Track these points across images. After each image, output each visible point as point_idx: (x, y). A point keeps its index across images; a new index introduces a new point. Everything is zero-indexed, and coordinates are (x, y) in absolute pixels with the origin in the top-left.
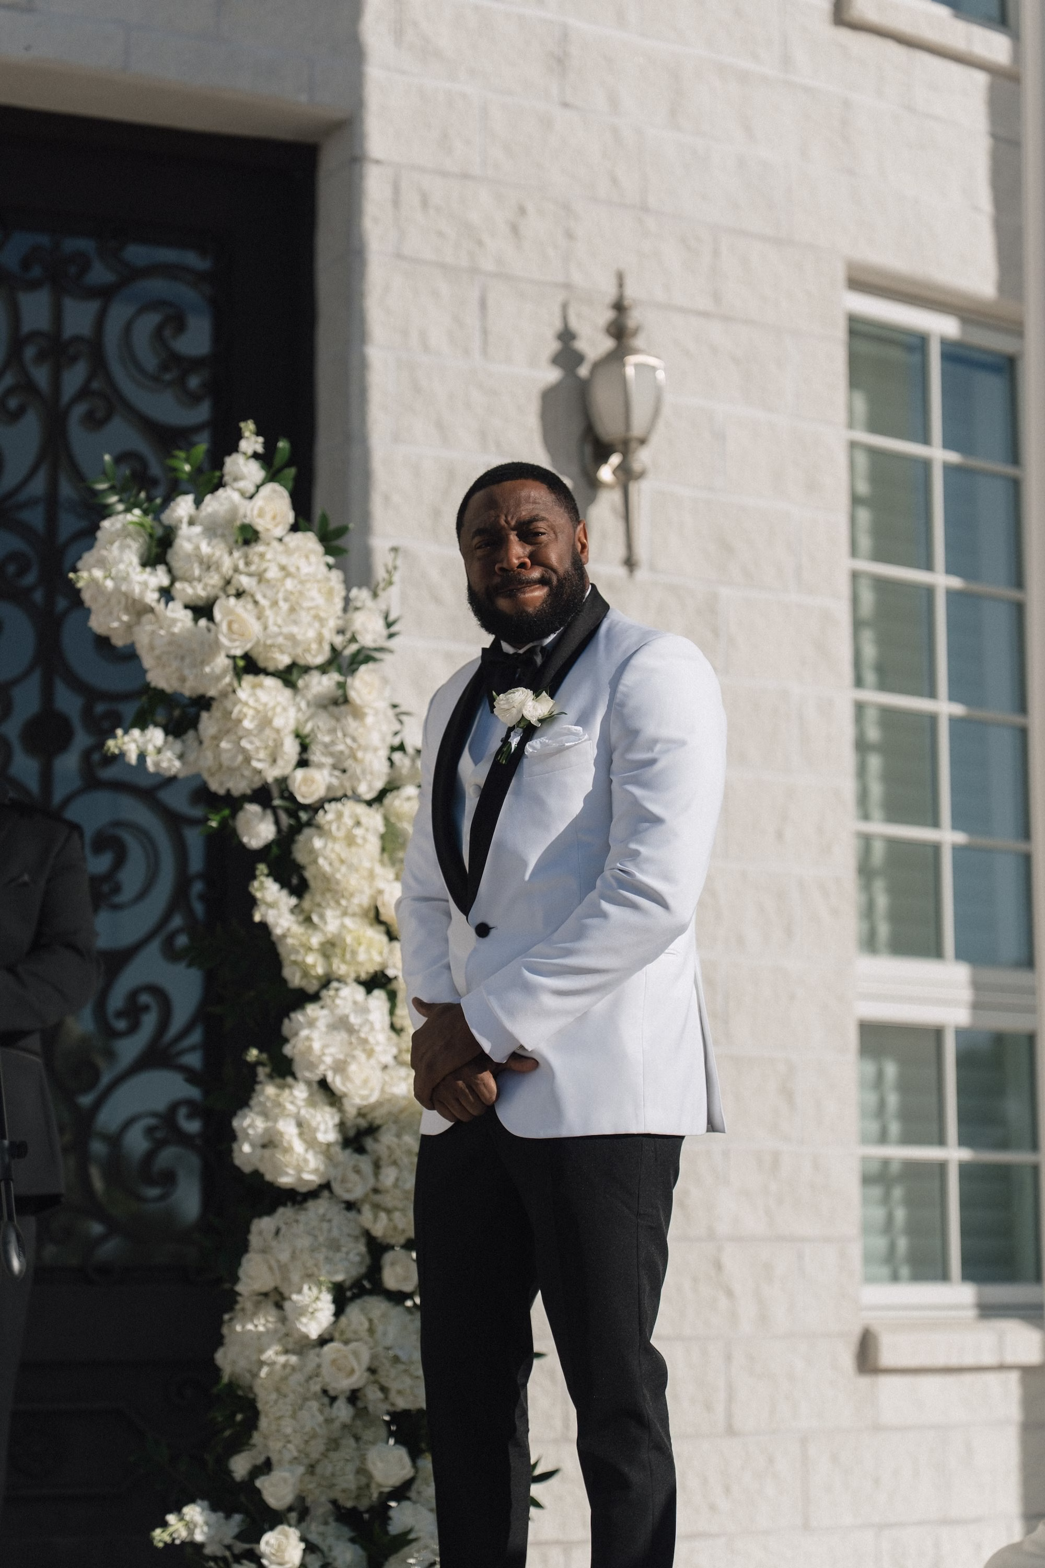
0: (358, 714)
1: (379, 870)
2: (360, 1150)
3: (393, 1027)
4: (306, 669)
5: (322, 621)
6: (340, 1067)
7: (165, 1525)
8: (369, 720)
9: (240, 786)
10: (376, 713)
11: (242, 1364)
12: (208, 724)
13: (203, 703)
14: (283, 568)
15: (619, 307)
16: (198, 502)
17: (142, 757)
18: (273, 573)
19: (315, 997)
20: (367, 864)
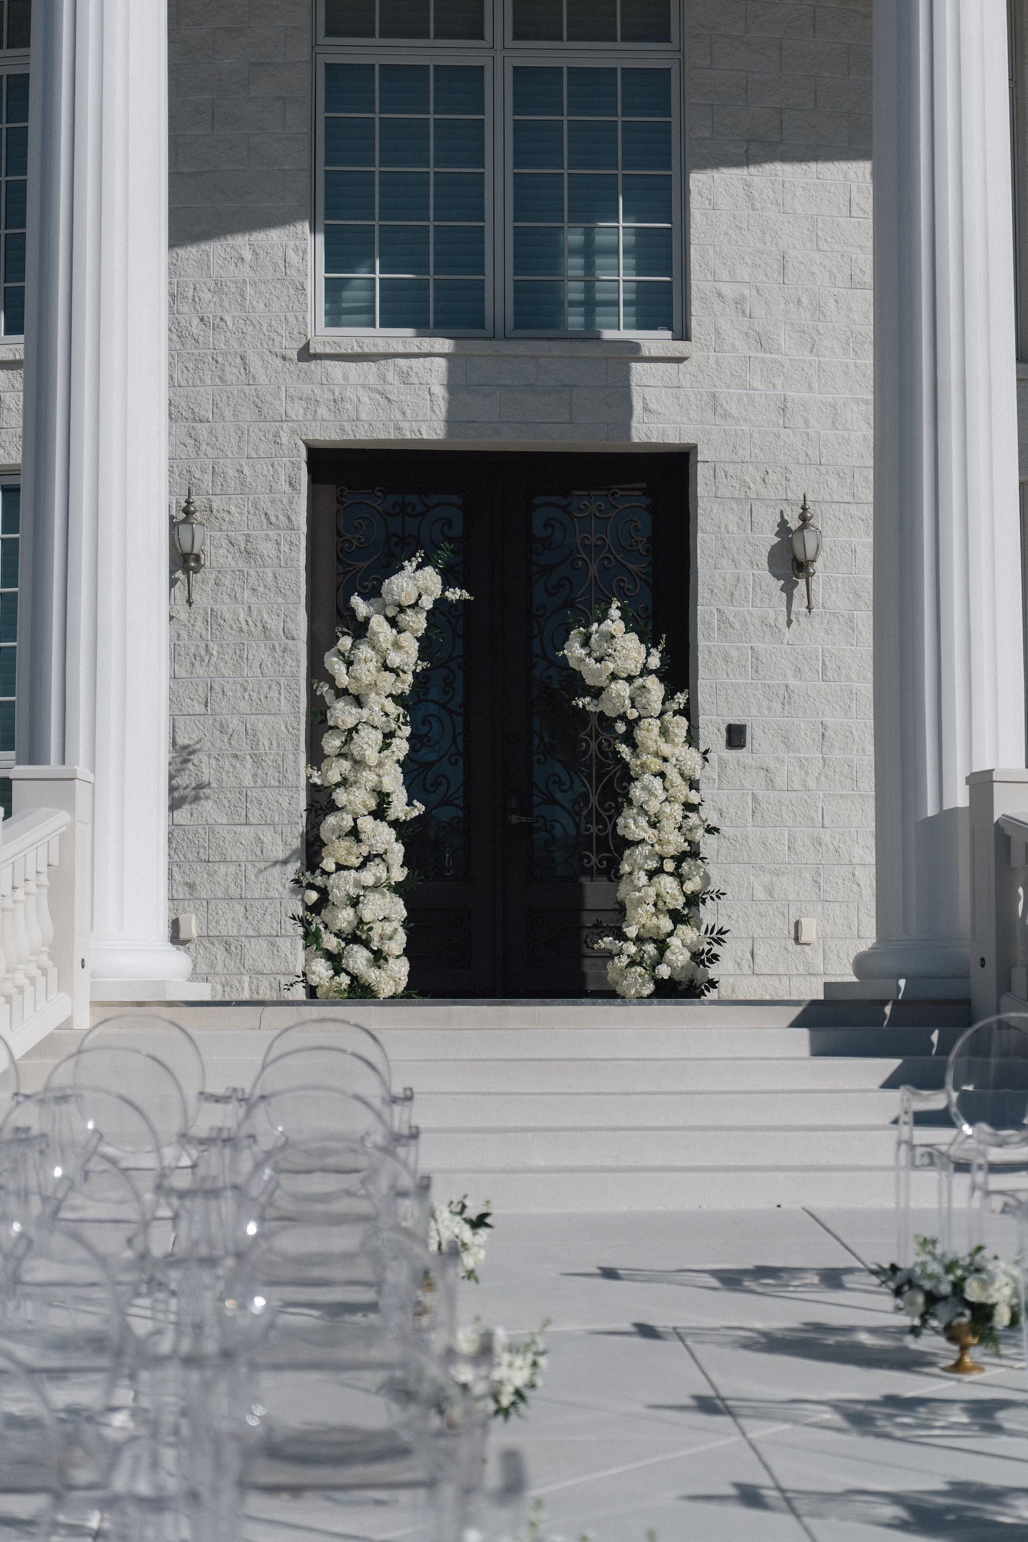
0: (649, 691)
1: (658, 739)
2: (655, 828)
3: (664, 788)
4: (634, 677)
5: (637, 662)
6: (646, 802)
7: (598, 943)
8: (653, 693)
9: (613, 715)
10: (655, 690)
11: (623, 895)
12: (604, 696)
13: (602, 689)
14: (622, 646)
15: (804, 509)
16: (599, 625)
17: (584, 706)
18: (619, 648)
19: (637, 779)
20: (654, 738)
